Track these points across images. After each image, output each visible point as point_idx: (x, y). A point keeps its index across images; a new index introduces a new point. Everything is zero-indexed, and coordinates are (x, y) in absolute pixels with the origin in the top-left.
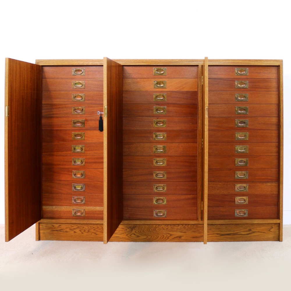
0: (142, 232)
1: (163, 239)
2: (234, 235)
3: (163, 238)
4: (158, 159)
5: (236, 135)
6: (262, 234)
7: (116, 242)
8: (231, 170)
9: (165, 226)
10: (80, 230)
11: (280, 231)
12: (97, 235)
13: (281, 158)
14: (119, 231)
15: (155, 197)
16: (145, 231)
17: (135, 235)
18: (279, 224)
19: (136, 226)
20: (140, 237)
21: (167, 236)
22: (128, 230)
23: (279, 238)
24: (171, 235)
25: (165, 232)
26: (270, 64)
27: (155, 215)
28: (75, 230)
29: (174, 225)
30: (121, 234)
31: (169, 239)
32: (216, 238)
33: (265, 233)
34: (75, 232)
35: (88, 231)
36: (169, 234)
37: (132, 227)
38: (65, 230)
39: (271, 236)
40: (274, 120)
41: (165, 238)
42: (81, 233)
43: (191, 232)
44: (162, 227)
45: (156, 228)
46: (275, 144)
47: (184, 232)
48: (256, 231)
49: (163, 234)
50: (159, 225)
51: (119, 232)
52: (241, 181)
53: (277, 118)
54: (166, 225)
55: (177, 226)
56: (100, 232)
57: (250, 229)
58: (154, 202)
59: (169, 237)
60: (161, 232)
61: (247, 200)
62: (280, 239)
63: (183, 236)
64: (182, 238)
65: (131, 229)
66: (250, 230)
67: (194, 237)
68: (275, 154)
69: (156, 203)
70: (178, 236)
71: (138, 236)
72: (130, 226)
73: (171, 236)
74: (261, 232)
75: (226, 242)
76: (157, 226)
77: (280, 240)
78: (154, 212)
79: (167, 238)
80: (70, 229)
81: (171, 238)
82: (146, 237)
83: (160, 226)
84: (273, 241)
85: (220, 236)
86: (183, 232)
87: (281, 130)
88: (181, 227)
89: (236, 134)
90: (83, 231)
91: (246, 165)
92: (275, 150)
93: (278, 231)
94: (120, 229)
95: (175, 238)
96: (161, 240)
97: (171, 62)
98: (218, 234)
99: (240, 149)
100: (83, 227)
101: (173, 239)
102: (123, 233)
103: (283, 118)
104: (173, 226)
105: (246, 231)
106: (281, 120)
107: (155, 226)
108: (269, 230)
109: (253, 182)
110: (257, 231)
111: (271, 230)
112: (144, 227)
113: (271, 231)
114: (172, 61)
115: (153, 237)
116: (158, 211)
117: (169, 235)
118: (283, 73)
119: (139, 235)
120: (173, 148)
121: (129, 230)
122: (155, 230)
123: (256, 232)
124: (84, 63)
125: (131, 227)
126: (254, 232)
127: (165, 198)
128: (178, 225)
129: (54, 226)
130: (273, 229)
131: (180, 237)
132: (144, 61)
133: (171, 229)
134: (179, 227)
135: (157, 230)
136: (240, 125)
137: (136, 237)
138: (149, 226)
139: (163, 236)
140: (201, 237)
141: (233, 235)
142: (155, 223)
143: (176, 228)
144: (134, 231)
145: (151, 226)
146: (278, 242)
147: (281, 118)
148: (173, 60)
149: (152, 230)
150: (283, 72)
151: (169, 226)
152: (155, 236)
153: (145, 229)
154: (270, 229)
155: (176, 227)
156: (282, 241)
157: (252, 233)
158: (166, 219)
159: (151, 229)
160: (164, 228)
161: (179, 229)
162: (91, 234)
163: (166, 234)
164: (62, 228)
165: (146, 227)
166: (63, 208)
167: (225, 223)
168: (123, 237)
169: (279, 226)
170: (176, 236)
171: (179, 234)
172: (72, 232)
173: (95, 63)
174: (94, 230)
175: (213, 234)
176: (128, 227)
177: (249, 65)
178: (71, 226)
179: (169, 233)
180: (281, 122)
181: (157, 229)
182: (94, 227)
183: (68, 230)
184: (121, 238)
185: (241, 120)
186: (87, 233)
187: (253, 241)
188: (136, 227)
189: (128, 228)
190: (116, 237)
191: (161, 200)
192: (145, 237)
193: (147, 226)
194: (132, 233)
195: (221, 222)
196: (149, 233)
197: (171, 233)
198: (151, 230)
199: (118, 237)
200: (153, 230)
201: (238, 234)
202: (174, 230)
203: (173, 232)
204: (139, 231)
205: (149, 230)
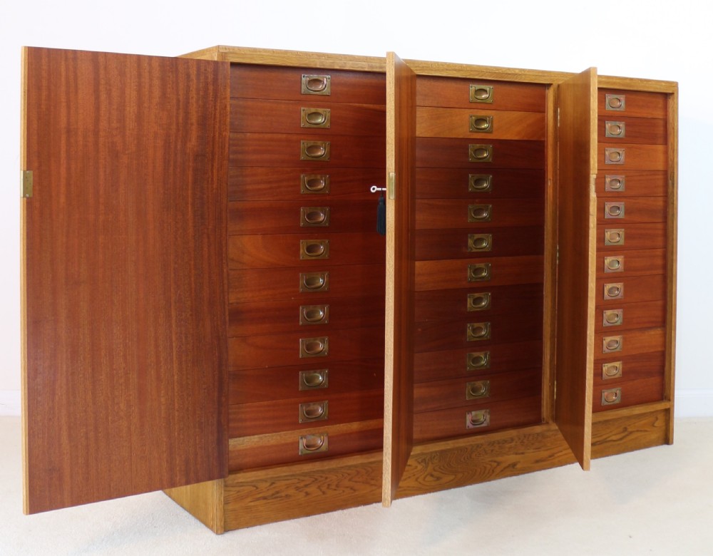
0: (446, 466)
1: (484, 476)
3: (484, 473)
4: (476, 295)
5: (606, 235)
6: (643, 433)
10: (319, 487)
11: (670, 424)
12: (355, 490)
16: (451, 463)
17: (432, 475)
18: (669, 409)
19: (435, 455)
20: (441, 478)
21: (492, 466)
22: (420, 467)
23: (667, 439)
24: (498, 464)
25: (487, 460)
27: (468, 423)
28: (308, 490)
31: (494, 474)
33: (647, 431)
34: (307, 494)
35: (337, 486)
36: (495, 462)
37: (427, 460)
38: (283, 494)
39: (654, 436)
40: (661, 202)
41: (488, 473)
42: (321, 493)
43: (533, 451)
44: (484, 448)
45: (472, 453)
47: (521, 451)
48: (633, 430)
49: (484, 465)
50: (478, 445)
52: (612, 330)
53: (664, 199)
56: (363, 483)
59: (496, 467)
60: (481, 459)
61: (621, 368)
62: (670, 439)
63: (519, 462)
64: (518, 466)
65: (424, 465)
66: (625, 429)
67: (537, 462)
68: (661, 271)
69: (471, 397)
70: (511, 463)
71: (438, 479)
72: (424, 457)
74: (641, 431)
77: (670, 442)
78: (467, 417)
80: (297, 488)
81: (498, 470)
82: (454, 477)
83: (480, 447)
86: (519, 454)
88: (516, 442)
89: (605, 233)
90: (324, 488)
92: (661, 262)
93: (664, 424)
95: (505, 468)
96: (480, 477)
100: (326, 478)
101: (502, 471)
102: (409, 477)
104: (504, 442)
105: (620, 434)
107: (472, 449)
108: (653, 426)
109: (630, 330)
110: (636, 430)
111: (655, 425)
112: (449, 456)
113: (655, 427)
115: (466, 474)
116: (473, 413)
117: (495, 464)
119: (440, 475)
121: (422, 467)
122: (471, 457)
123: (633, 432)
124: (333, 63)
125: (425, 459)
126: (631, 433)
129: (257, 488)
130: (658, 422)
131: (514, 465)
133: (500, 451)
134: (513, 444)
135: (474, 457)
137: (433, 481)
139: (485, 468)
140: (550, 459)
143: (508, 445)
144: (430, 469)
146: (665, 447)
149: (464, 459)
151: (496, 444)
152: (471, 472)
153: (452, 460)
154: (654, 423)
155: (508, 443)
156: (672, 443)
157: (627, 435)
158: (488, 429)
159: (463, 457)
160: (487, 449)
161: (512, 447)
162: (344, 491)
163: (490, 463)
164: (277, 490)
165: (454, 454)
166: (279, 438)
168: (409, 487)
169: (668, 413)
170: (506, 465)
171: (512, 458)
172: (302, 494)
173: (360, 65)
174: (350, 480)
176: (420, 460)
177: (631, 89)
178: (299, 479)
179: (495, 459)
180: (675, 206)
181: (473, 455)
182: (349, 474)
183: (291, 491)
184: (405, 490)
186: (335, 490)
188: (436, 458)
189: (419, 463)
192: (452, 477)
193: (456, 452)
194: (426, 474)
196: (459, 467)
197: (499, 459)
198: (462, 459)
200: (467, 458)
201: (606, 442)
202: (504, 452)
203: (501, 456)
204: (440, 466)
205: (460, 460)
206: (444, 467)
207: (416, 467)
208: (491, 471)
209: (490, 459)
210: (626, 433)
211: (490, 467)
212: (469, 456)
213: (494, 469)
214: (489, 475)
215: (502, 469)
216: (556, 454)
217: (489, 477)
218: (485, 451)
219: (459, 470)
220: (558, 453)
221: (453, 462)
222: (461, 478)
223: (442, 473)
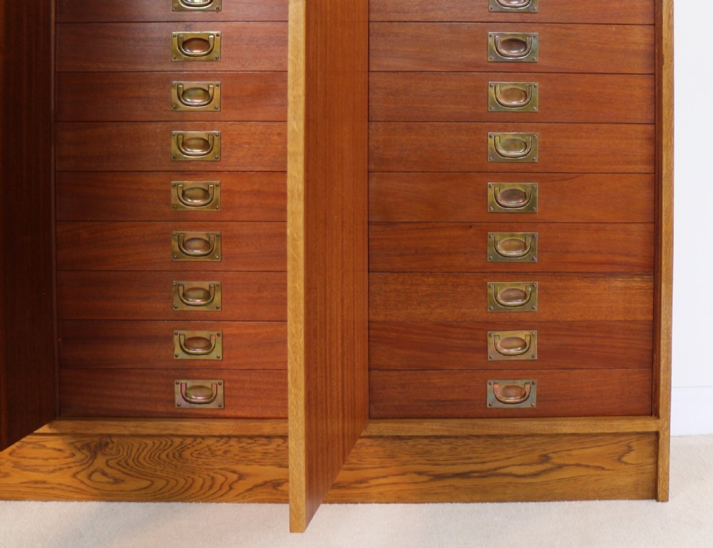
0: (130, 461)
1: (212, 492)
2: (484, 477)
3: (211, 487)
4: (189, 183)
5: (491, 91)
6: (591, 472)
7: (36, 500)
8: (471, 227)
9: (218, 441)
11: (660, 463)
13: (664, 183)
14: (47, 459)
15: (180, 332)
16: (141, 459)
17: (104, 474)
18: (657, 434)
19: (109, 440)
20: (123, 481)
21: (227, 478)
22: (79, 456)
23: (654, 489)
24: (241, 477)
25: (217, 466)
27: (178, 398)
29: (250, 437)
30: (54, 471)
31: (232, 493)
32: (413, 487)
33: (603, 469)
36: (234, 472)
37: (92, 445)
39: (625, 479)
40: (639, 37)
41: (220, 489)
44: (208, 446)
45: (183, 449)
46: (640, 128)
48: (567, 462)
49: (211, 474)
50: (195, 437)
51: (45, 462)
52: (510, 270)
53: (649, 30)
54: (221, 437)
55: (264, 441)
57: (545, 456)
58: (178, 351)
59: (236, 481)
60: (204, 463)
61: (535, 342)
62: (659, 490)
63: (288, 481)
64: (286, 487)
65: (88, 454)
66: (545, 459)
68: (641, 168)
69: (182, 356)
70: (268, 480)
71: (117, 481)
72: (87, 440)
73: (241, 482)
74: (587, 466)
75: (452, 502)
76: (189, 441)
77: (660, 496)
78: (177, 388)
79: (227, 488)
81: (242, 486)
82: (148, 483)
83: (199, 440)
84: (631, 499)
85: (430, 481)
87: (665, 73)
88: (278, 446)
89: (490, 88)
91: (530, 208)
92: (641, 150)
93: (651, 460)
94: (50, 451)
95: (256, 486)
96: (204, 493)
98: (420, 473)
99: (506, 146)
101: (250, 489)
102: (61, 469)
103: (671, 28)
104: (250, 441)
105: (530, 464)
106: (665, 35)
107: (182, 443)
108: (619, 460)
109: (557, 274)
110: (574, 463)
111: (625, 459)
112: (136, 446)
113: (626, 463)
115: (173, 483)
116: (190, 383)
117: (235, 477)
119: (120, 476)
120: (246, 143)
121: (83, 457)
122: (180, 455)
123: (567, 465)
125: (88, 444)
126: (560, 467)
127: (215, 333)
128: (269, 437)
130: (632, 454)
131: (276, 484)
133: (243, 454)
134: (271, 447)
135: (190, 457)
136: (504, 52)
137: (108, 483)
138: (157, 443)
139: (213, 478)
140: (357, 485)
141: (479, 477)
142: (177, 430)
143: (260, 449)
144: (100, 462)
145: (164, 443)
146: (653, 503)
147: (665, 26)
149: (167, 456)
151: (233, 442)
152: (182, 482)
153: (143, 454)
154: (622, 456)
155: (261, 445)
156: (666, 499)
157: (551, 470)
158: (221, 413)
159: (166, 453)
160: (213, 448)
161: (271, 453)
163: (224, 472)
165: (146, 445)
167: (446, 433)
168: (60, 484)
169: (656, 442)
170: (260, 481)
171: (272, 472)
175: (404, 474)
176: (79, 445)
179: (235, 467)
180: (664, 42)
181: (187, 454)
184: (52, 488)
185: (510, 34)
187: (559, 500)
188: (110, 446)
189: (79, 449)
190: (36, 482)
191: (202, 344)
192: (144, 483)
193: (149, 442)
194: (92, 469)
195: (432, 430)
196: (158, 468)
197: (242, 468)
198: (163, 456)
199: (44, 482)
200: (174, 457)
201: (498, 475)
202: (252, 458)
203: (247, 465)
204: (120, 461)
205: (159, 457)
206: (126, 462)
207: (73, 455)
208: (226, 488)
209: (222, 466)
210: (548, 466)
211: (224, 479)
212: (177, 454)
213: (232, 483)
214: (221, 493)
215: (250, 487)
216: (373, 478)
217: (221, 496)
218: (210, 449)
219: (159, 473)
220: (378, 478)
221: (144, 459)
222: (164, 487)
223: (124, 473)
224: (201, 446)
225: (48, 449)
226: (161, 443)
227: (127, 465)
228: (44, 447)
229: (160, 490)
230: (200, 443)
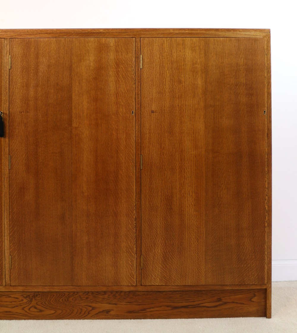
0: (47, 303)
1: (81, 315)
2: (195, 308)
3: (80, 313)
6: (239, 305)
7: (7, 320)
9: (84, 294)
11: (267, 302)
14: (11, 302)
16: (51, 302)
17: (36, 308)
18: (266, 289)
19: (38, 294)
20: (43, 311)
21: (87, 309)
22: (25, 301)
23: (265, 313)
24: (93, 308)
25: (83, 304)
26: (250, 35)
30: (14, 307)
31: (89, 315)
32: (165, 312)
33: (244, 304)
36: (90, 306)
37: (31, 296)
39: (253, 309)
41: (84, 314)
43: (125, 303)
44: (79, 296)
45: (69, 297)
47: (113, 303)
49: (81, 307)
50: (74, 292)
51: (10, 304)
54: (85, 292)
55: (103, 293)
57: (219, 298)
59: (91, 311)
60: (78, 303)
62: (267, 313)
63: (113, 310)
64: (112, 313)
65: (29, 299)
66: (220, 300)
67: (129, 312)
70: (104, 309)
71: (41, 311)
72: (28, 294)
73: (93, 310)
74: (237, 303)
75: (181, 318)
76: (71, 294)
77: (268, 316)
79: (87, 313)
81: (93, 312)
84: (255, 316)
85: (172, 309)
93: (263, 300)
95: (100, 312)
96: (78, 316)
97: (92, 33)
98: (168, 306)
101: (97, 314)
102: (17, 306)
104: (97, 293)
105: (213, 302)
107: (68, 294)
108: (250, 300)
110: (231, 301)
111: (252, 300)
112: (50, 296)
113: (253, 301)
114: (93, 31)
115: (65, 311)
117: (91, 308)
118: (270, 50)
119: (43, 309)
121: (27, 301)
122: (68, 300)
123: (229, 302)
125: (29, 296)
126: (226, 303)
128: (105, 292)
130: (256, 298)
131: (108, 311)
132: (48, 32)
133: (94, 299)
134: (106, 296)
135: (72, 301)
137: (37, 312)
138: (58, 295)
139: (81, 309)
140: (142, 311)
141: (192, 308)
143: (101, 296)
144: (34, 303)
146: (265, 319)
148: (94, 29)
149: (62, 300)
150: (270, 48)
151: (90, 294)
152: (68, 311)
153: (52, 300)
154: (251, 298)
155: (102, 295)
156: (270, 317)
157: (222, 305)
159: (62, 299)
160: (82, 297)
161: (106, 298)
163: (86, 307)
165: (54, 295)
167: (178, 290)
168: (17, 313)
169: (266, 293)
170: (101, 310)
171: (106, 306)
175: (161, 307)
176: (25, 296)
179: (90, 305)
181: (71, 299)
184: (13, 314)
187: (225, 317)
188: (38, 296)
189: (25, 298)
190: (7, 312)
192: (53, 312)
194: (30, 306)
195: (173, 288)
196: (58, 305)
197: (94, 305)
198: (61, 300)
199: (10, 312)
200: (65, 300)
201: (200, 307)
202: (98, 300)
203: (96, 303)
204: (42, 302)
205: (59, 301)
206: (45, 303)
207: (22, 300)
209: (85, 304)
210: (220, 303)
211: (86, 309)
212: (66, 299)
213: (89, 311)
214: (85, 315)
215: (97, 312)
216: (148, 309)
217: (85, 317)
218: (80, 297)
219: (59, 307)
220: (150, 308)
221: (53, 301)
222: (61, 313)
223: (44, 307)
224: (76, 296)
225: (12, 298)
226: (60, 295)
227: (45, 304)
228: (11, 297)
229: (59, 314)
230: (76, 294)
